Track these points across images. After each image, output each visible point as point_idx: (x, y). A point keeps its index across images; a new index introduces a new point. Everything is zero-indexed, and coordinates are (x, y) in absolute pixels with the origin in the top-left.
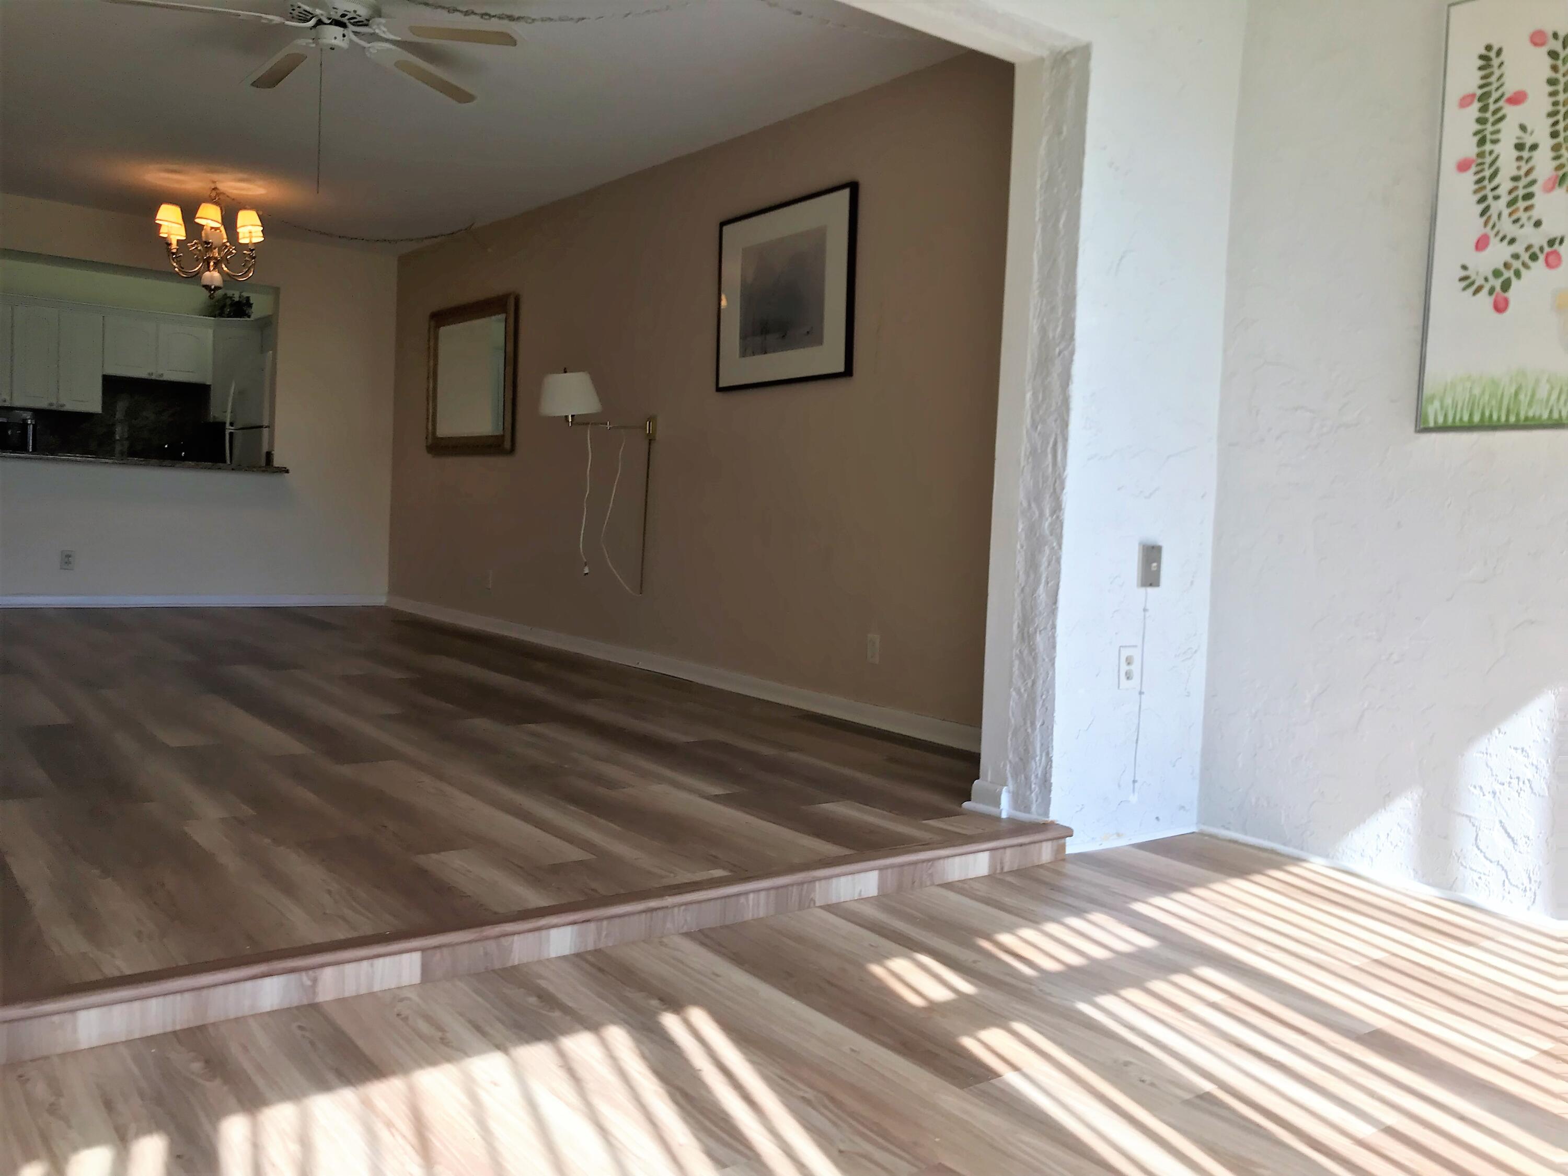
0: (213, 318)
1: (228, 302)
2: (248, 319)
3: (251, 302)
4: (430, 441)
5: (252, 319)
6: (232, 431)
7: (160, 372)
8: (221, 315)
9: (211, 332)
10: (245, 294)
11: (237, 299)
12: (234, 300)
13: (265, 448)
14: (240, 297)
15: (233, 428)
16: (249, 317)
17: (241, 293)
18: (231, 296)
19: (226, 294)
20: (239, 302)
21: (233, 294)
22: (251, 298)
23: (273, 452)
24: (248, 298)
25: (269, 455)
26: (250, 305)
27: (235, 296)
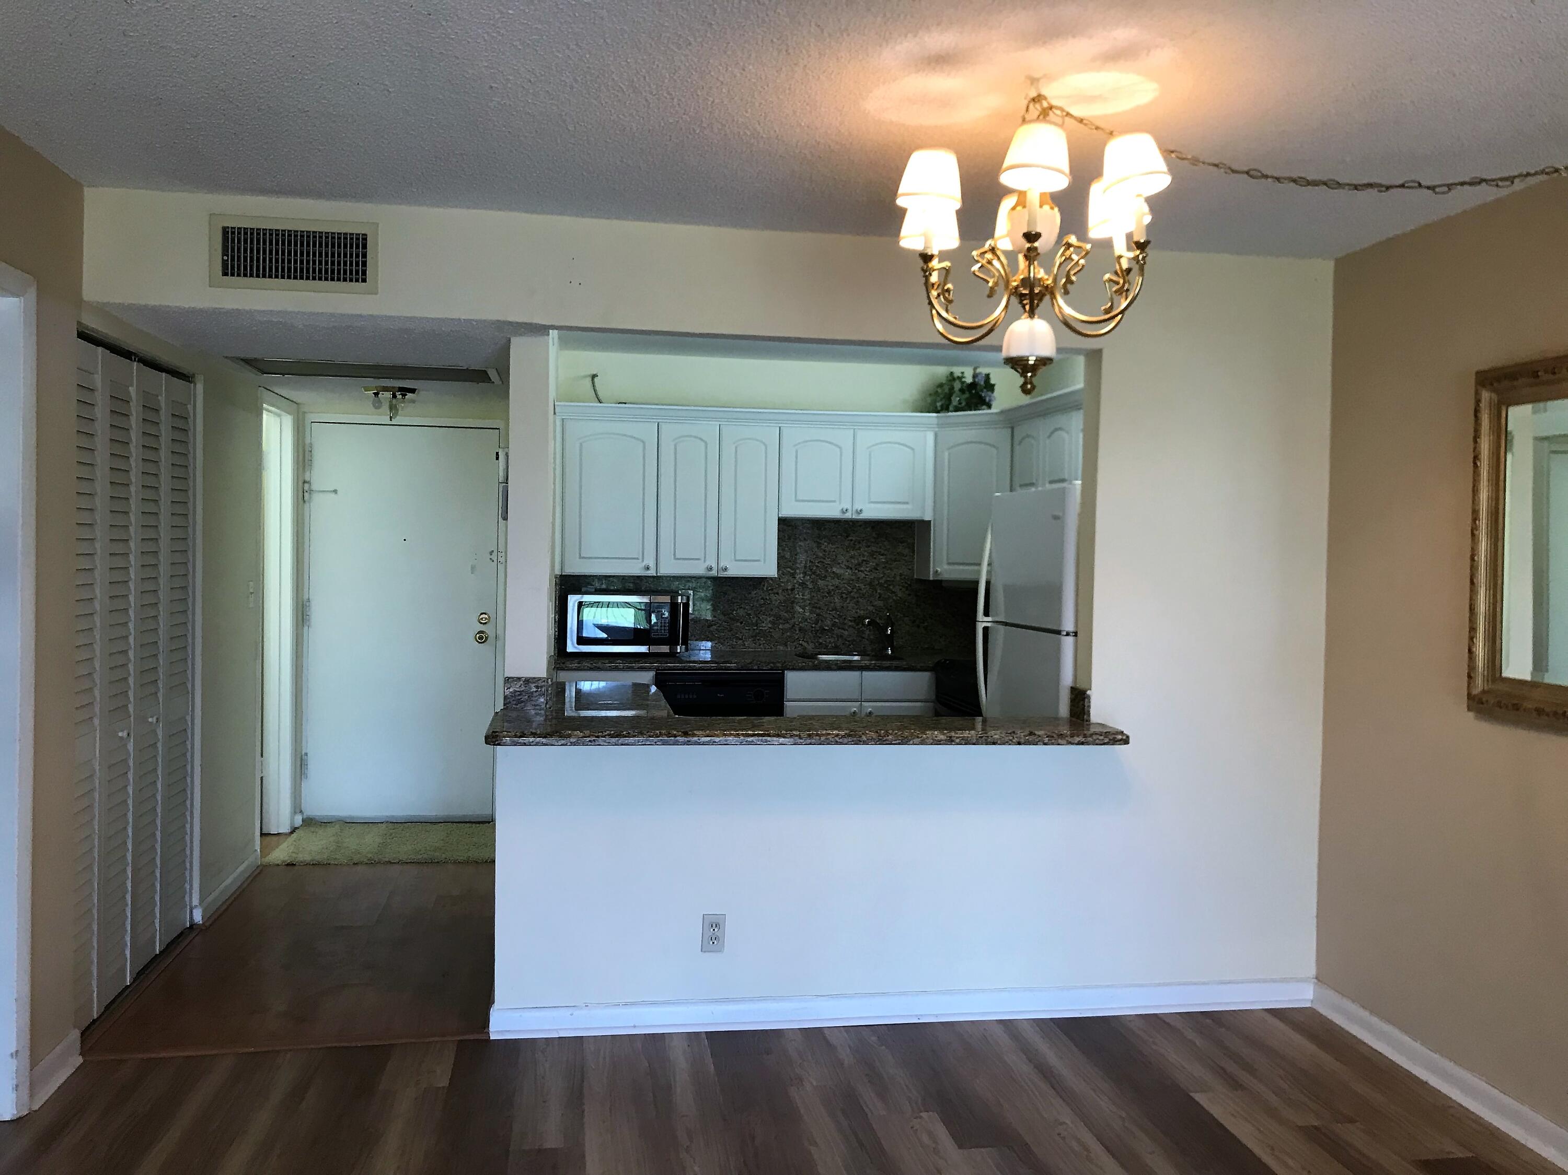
0: (934, 415)
1: (957, 385)
2: (989, 411)
3: (992, 382)
4: (1479, 684)
5: (994, 410)
6: (989, 625)
7: (858, 506)
8: (945, 408)
9: (930, 437)
10: (983, 370)
11: (969, 379)
12: (965, 382)
13: (1067, 678)
14: (975, 376)
15: (989, 619)
16: (989, 407)
17: (975, 369)
18: (960, 375)
19: (952, 373)
20: (973, 385)
21: (963, 373)
22: (991, 376)
23: (1088, 692)
24: (987, 376)
25: (1080, 698)
26: (990, 387)
27: (966, 375)
